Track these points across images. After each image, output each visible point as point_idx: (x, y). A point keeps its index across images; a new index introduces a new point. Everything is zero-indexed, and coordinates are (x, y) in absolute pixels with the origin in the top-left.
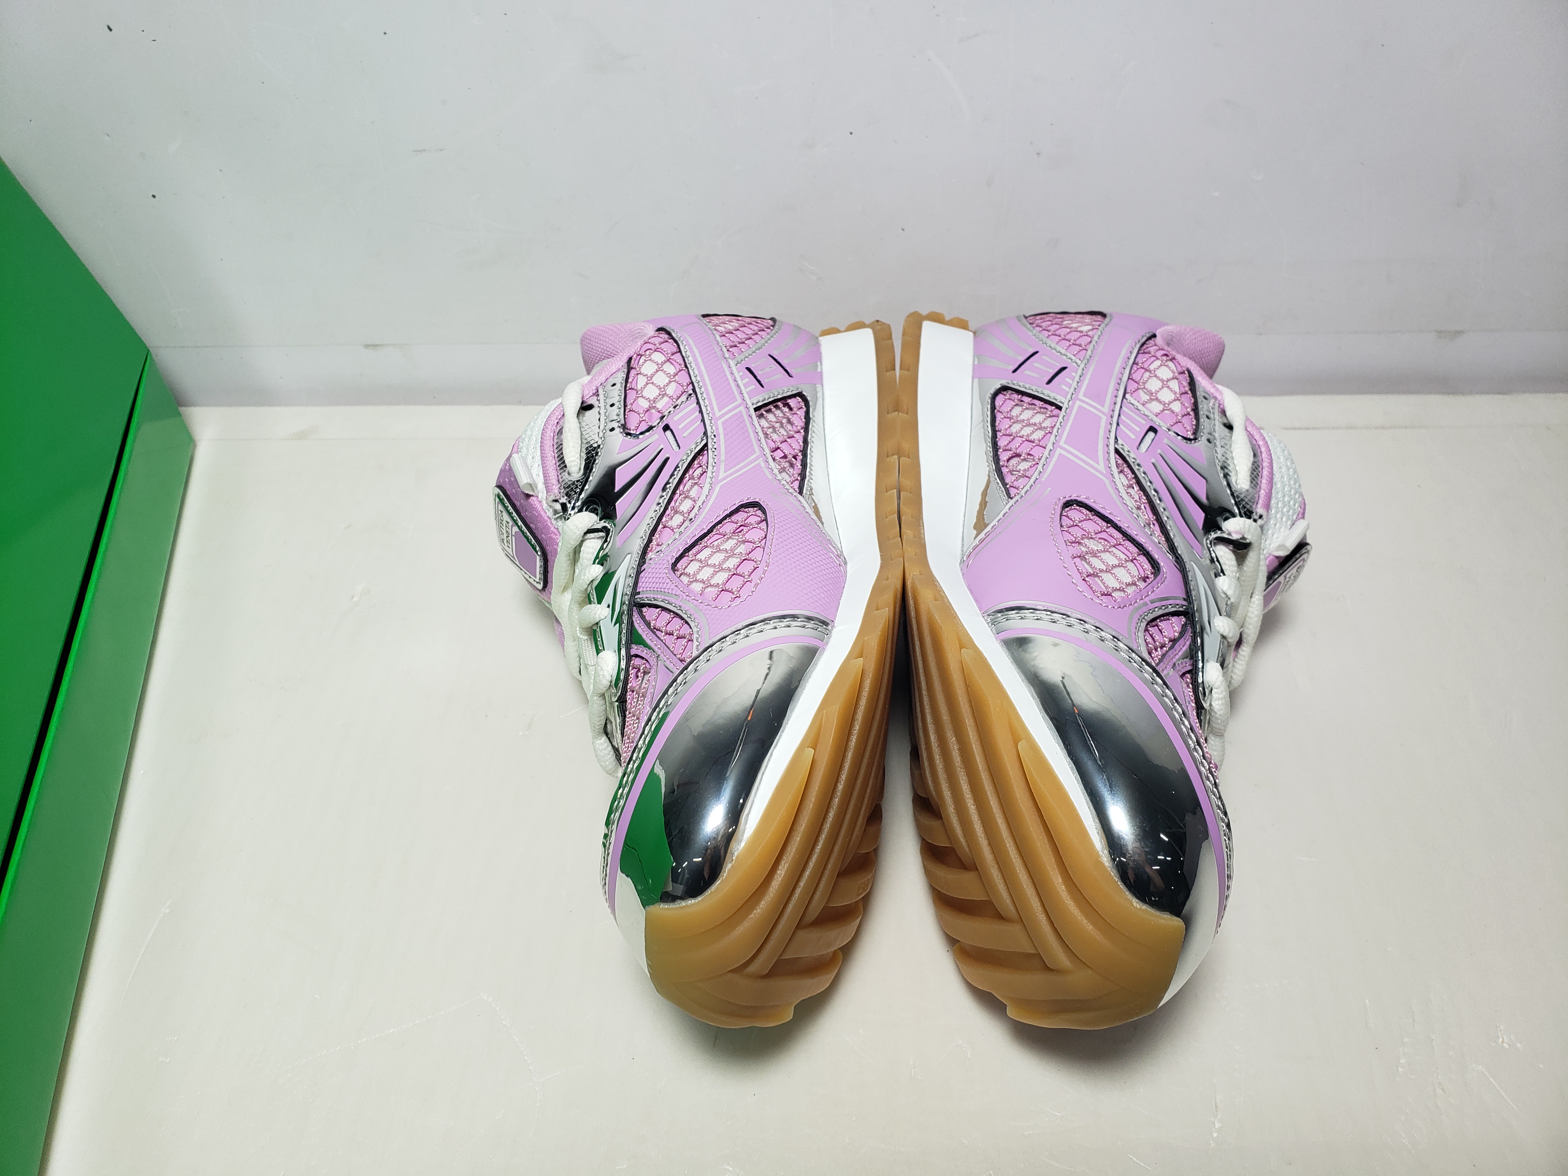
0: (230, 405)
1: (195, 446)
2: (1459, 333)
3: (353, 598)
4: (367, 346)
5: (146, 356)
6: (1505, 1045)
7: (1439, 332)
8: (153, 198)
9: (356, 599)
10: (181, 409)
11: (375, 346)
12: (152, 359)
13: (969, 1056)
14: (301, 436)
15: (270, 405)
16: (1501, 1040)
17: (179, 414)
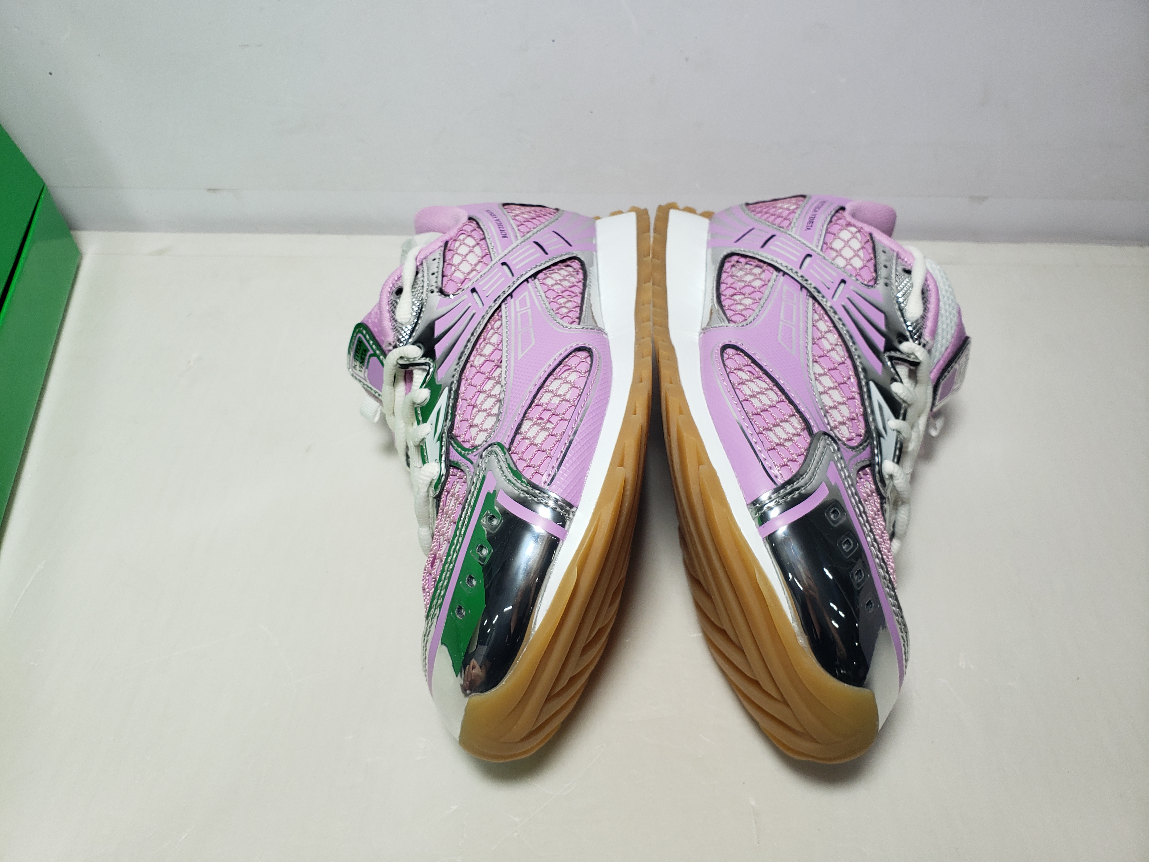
0: (109, 230)
1: (81, 258)
2: (984, 198)
4: (209, 190)
7: (972, 197)
8: (50, 75)
9: (191, 363)
10: (72, 232)
11: (214, 190)
12: (47, 189)
14: (160, 252)
17: (70, 236)
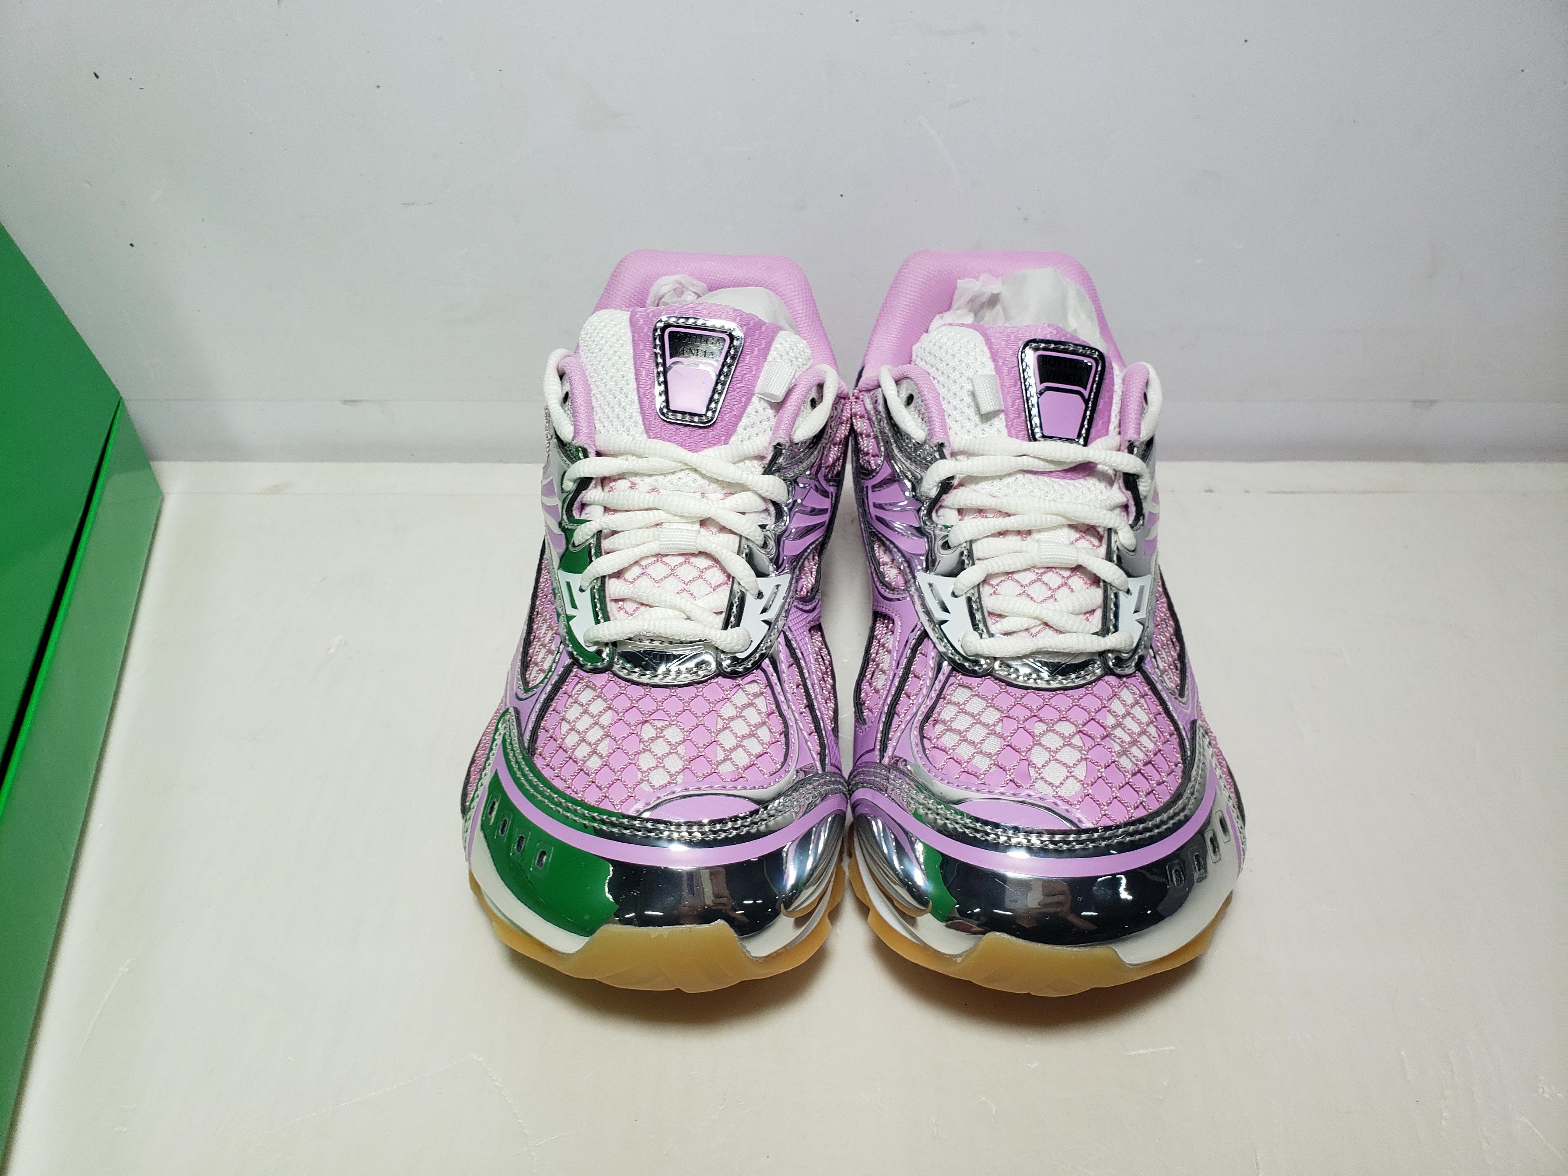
0: (200, 460)
1: (163, 499)
2: (1432, 402)
3: (329, 649)
4: (345, 402)
5: (120, 402)
6: (1546, 1095)
7: (1415, 401)
8: (130, 247)
9: (332, 651)
10: (151, 463)
11: (354, 401)
12: (125, 409)
13: (994, 1113)
14: (275, 490)
15: (241, 461)
16: (1541, 1090)
17: (150, 467)
